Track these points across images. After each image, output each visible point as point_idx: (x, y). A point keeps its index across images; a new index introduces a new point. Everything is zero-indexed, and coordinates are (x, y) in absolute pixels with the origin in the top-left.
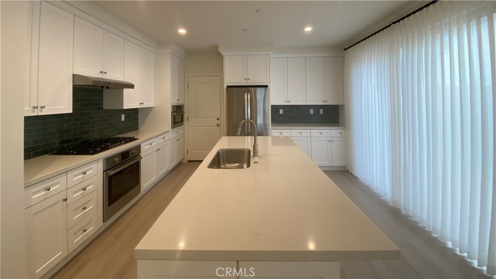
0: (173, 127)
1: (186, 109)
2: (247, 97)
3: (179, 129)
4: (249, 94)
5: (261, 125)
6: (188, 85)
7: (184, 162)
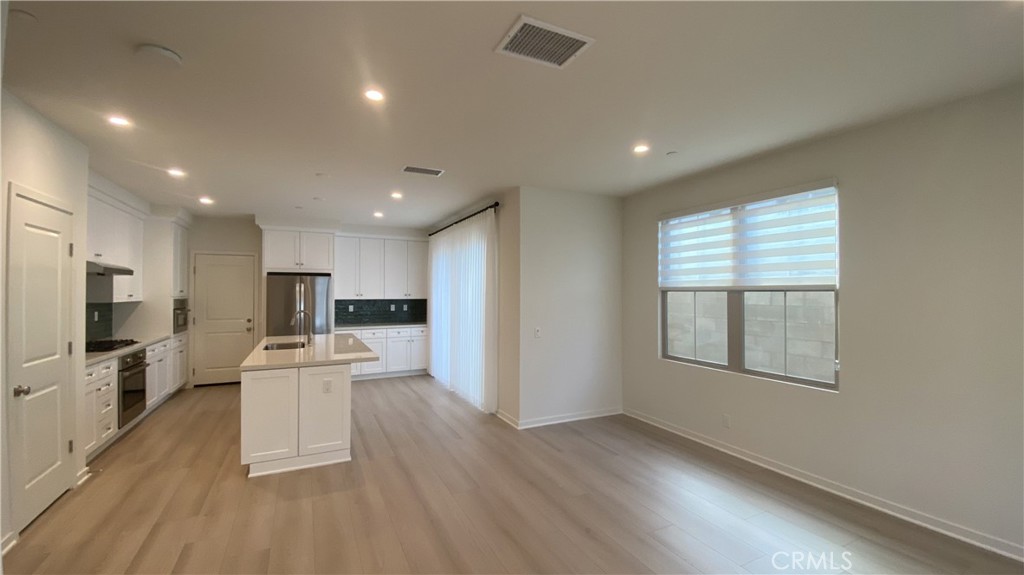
0: (175, 331)
1: (191, 305)
2: (300, 289)
3: (182, 336)
4: (303, 286)
5: (321, 327)
6: (195, 268)
7: (187, 387)
